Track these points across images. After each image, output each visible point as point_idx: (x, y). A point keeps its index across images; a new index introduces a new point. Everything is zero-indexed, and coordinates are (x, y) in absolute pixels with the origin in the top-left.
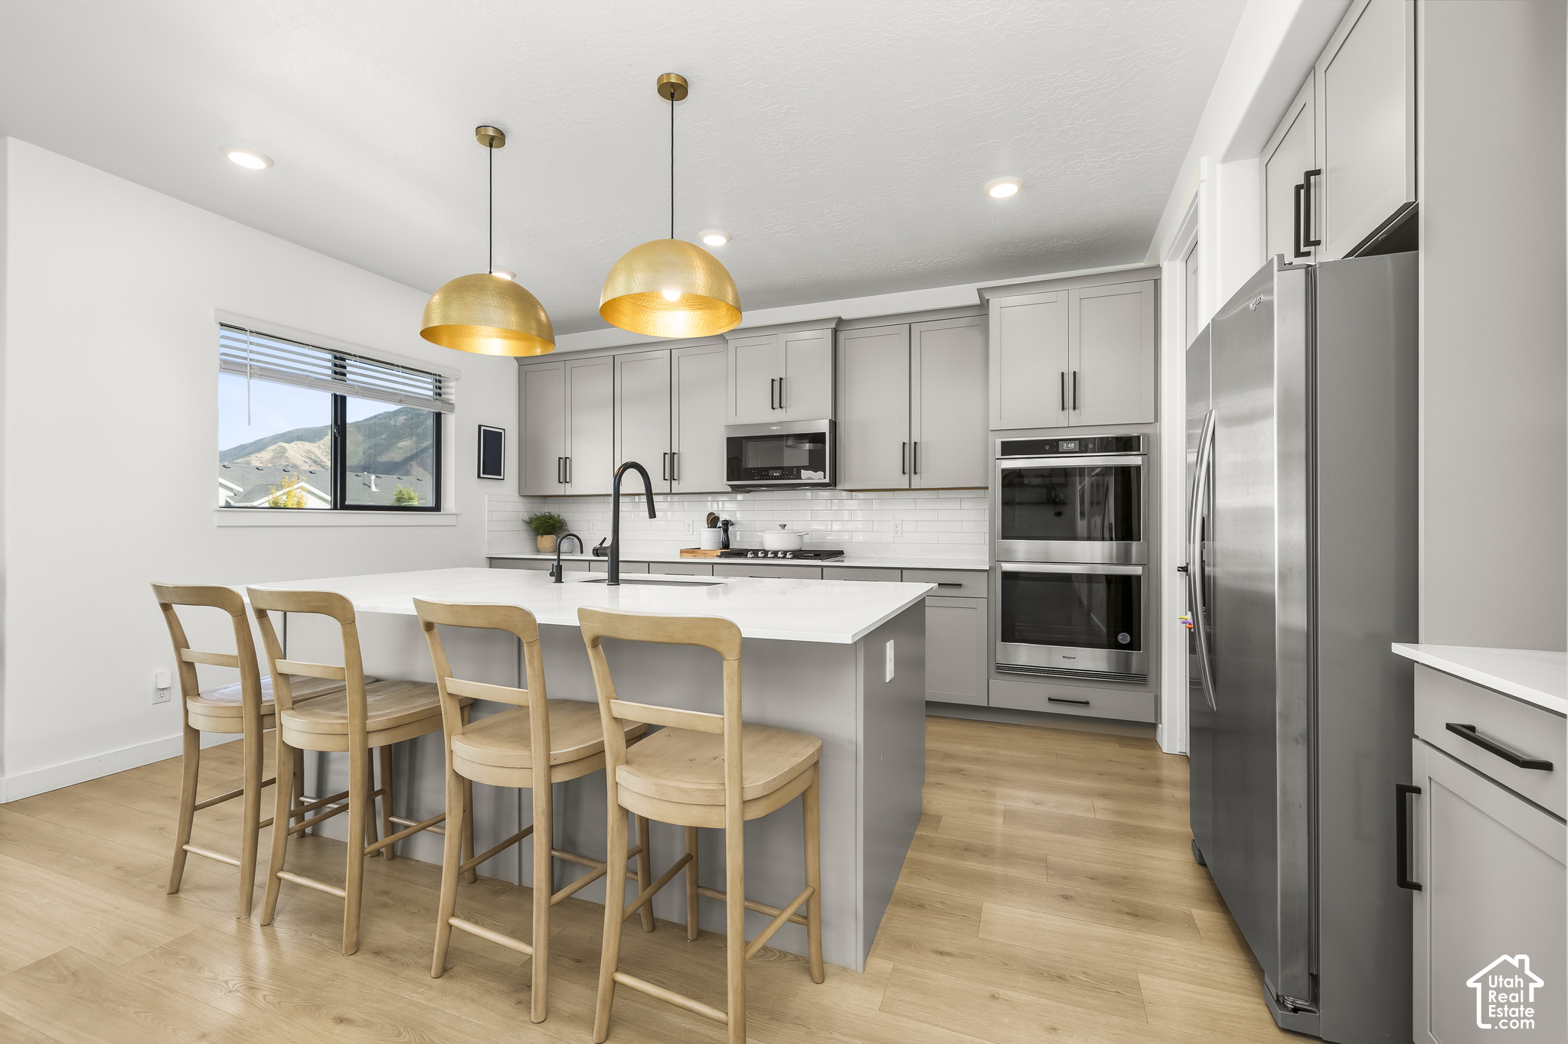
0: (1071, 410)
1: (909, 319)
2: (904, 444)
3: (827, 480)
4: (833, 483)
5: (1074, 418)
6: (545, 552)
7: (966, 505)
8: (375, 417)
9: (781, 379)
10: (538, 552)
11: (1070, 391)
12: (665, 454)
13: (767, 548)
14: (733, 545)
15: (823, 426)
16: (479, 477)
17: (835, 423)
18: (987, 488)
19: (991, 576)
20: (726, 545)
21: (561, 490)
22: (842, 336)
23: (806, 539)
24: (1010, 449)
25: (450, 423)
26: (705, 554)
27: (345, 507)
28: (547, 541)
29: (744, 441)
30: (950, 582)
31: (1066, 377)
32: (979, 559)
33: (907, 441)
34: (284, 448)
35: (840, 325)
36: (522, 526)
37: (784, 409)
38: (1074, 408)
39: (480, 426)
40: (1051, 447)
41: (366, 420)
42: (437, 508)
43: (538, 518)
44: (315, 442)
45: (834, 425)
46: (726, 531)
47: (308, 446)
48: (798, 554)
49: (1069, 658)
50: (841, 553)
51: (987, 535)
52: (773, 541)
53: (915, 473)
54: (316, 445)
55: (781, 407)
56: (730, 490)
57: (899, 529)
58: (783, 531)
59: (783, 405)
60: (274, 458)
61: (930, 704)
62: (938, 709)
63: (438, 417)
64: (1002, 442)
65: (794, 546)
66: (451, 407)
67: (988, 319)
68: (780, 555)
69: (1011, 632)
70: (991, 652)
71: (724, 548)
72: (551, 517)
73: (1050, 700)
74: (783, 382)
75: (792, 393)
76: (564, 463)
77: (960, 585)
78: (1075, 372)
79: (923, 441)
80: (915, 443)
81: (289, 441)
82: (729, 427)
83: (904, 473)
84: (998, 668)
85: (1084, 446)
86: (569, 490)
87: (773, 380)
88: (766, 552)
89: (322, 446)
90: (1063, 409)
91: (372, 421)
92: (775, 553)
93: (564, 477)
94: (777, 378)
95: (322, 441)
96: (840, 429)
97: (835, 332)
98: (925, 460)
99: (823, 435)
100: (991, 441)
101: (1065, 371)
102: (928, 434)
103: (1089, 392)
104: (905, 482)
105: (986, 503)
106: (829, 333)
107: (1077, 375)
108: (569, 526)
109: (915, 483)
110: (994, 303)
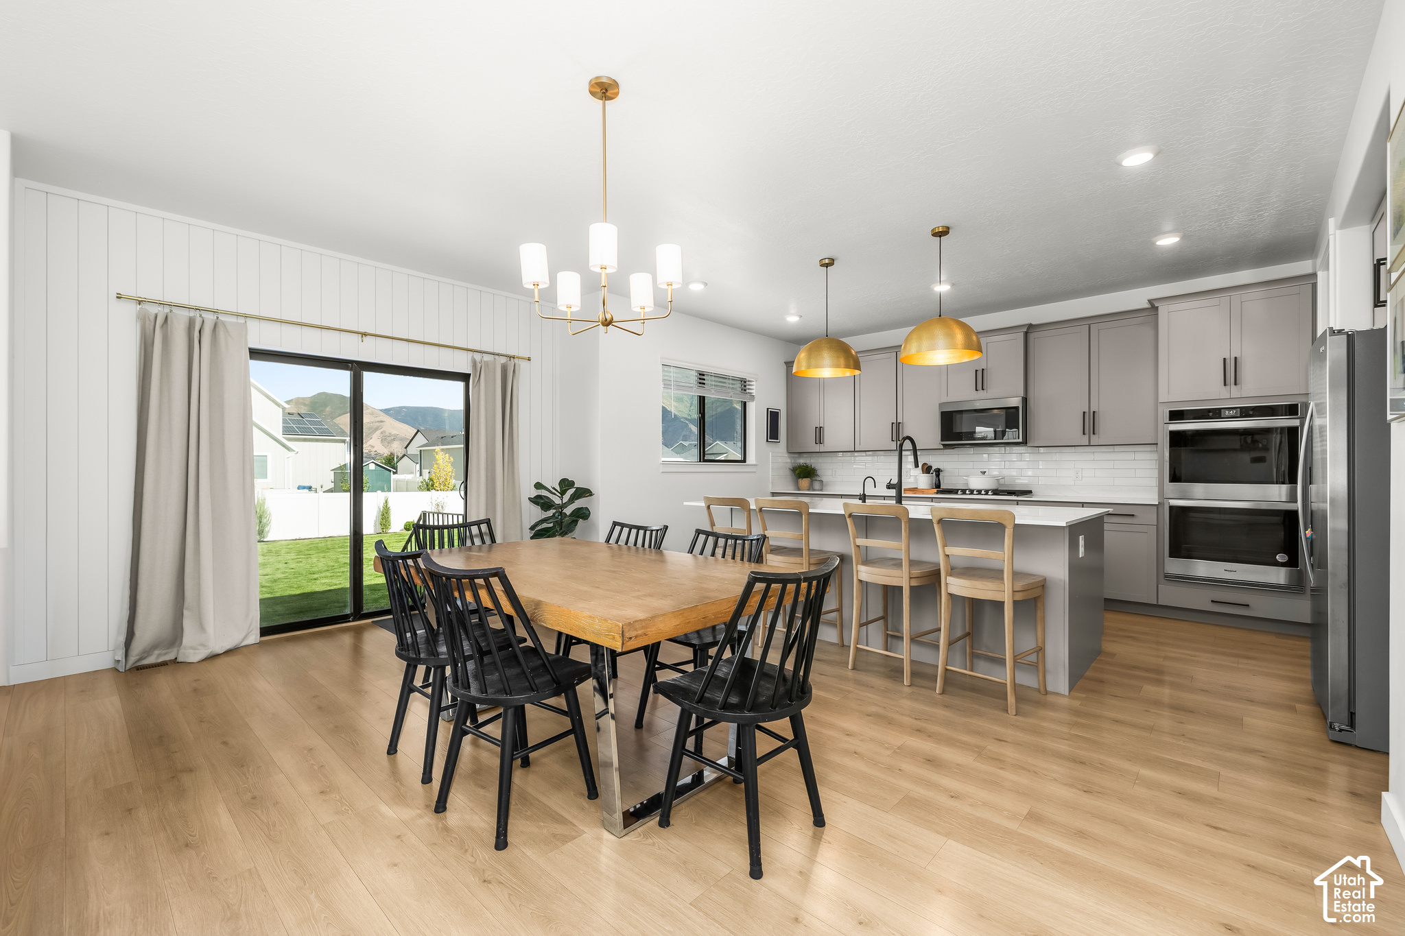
0: (1233, 386)
1: (1089, 321)
2: (1084, 413)
3: (1020, 440)
4: (1025, 443)
5: (1235, 391)
6: (804, 490)
7: (1139, 456)
9: (983, 370)
10: (799, 489)
11: (1231, 371)
12: (893, 423)
13: (972, 487)
14: (943, 486)
15: (1015, 402)
16: (767, 441)
17: (1026, 399)
18: (1157, 444)
19: (1160, 509)
20: (938, 486)
21: (817, 448)
22: (1032, 336)
23: (1002, 481)
24: (1176, 415)
25: (752, 408)
26: (922, 491)
27: (705, 461)
28: (805, 482)
29: (954, 414)
30: (1124, 513)
31: (1228, 361)
32: (1150, 497)
33: (1087, 410)
35: (1029, 330)
36: (788, 473)
37: (985, 391)
38: (1236, 384)
39: (768, 409)
40: (1216, 414)
42: (744, 461)
43: (800, 467)
45: (1025, 400)
46: (938, 476)
48: (996, 492)
49: (1231, 571)
50: (1030, 492)
51: (1157, 481)
52: (976, 482)
53: (1094, 434)
55: (983, 389)
56: (942, 447)
57: (1080, 474)
58: (983, 476)
59: (985, 387)
61: (1108, 601)
62: (1113, 604)
63: (745, 404)
64: (1170, 411)
65: (994, 487)
66: (752, 398)
67: (1157, 319)
68: (983, 492)
69: (1179, 548)
70: (1160, 564)
71: (936, 488)
72: (807, 466)
73: (1212, 601)
74: (985, 371)
75: (991, 380)
76: (819, 431)
77: (1133, 515)
78: (1236, 358)
79: (1101, 409)
80: (1094, 412)
82: (941, 405)
83: (1084, 434)
84: (1166, 576)
85: (1245, 413)
86: (822, 448)
87: (976, 371)
88: (972, 492)
90: (1225, 385)
92: (979, 492)
93: (819, 439)
94: (980, 369)
96: (1031, 403)
97: (1026, 334)
98: (1102, 424)
99: (1017, 408)
100: (1160, 409)
101: (1227, 357)
102: (1105, 405)
103: (1247, 372)
104: (1085, 440)
105: (1155, 456)
106: (1022, 335)
107: (1238, 360)
108: (819, 472)
109: (1094, 440)
110: (1163, 309)
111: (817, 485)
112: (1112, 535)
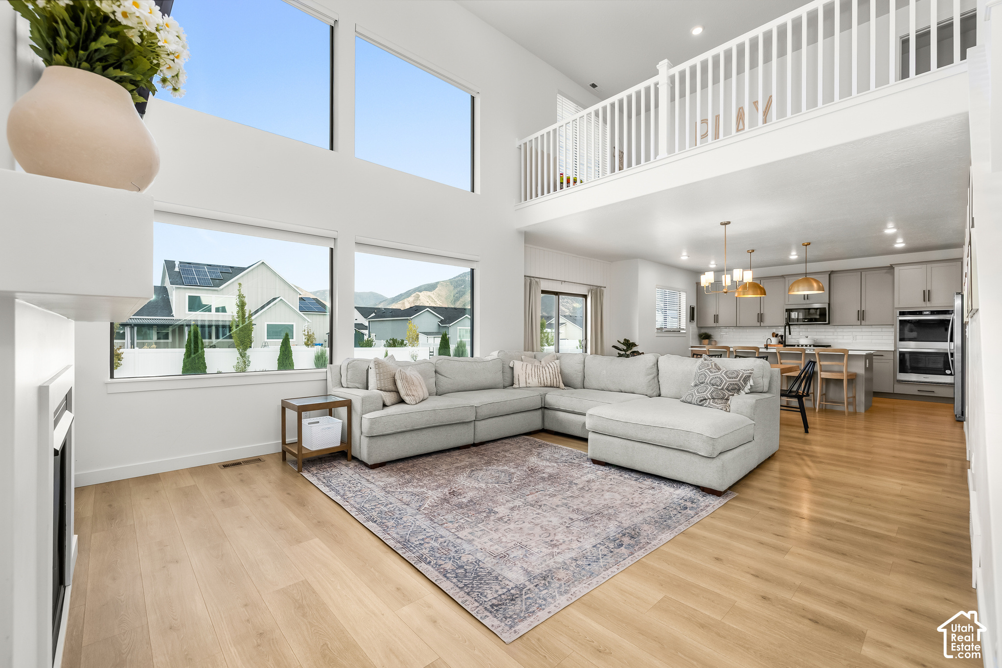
0: (928, 302)
1: (861, 270)
2: (858, 311)
3: (827, 322)
4: (829, 324)
5: (928, 304)
7: (885, 330)
8: (459, 276)
10: (702, 345)
11: (927, 296)
12: (759, 314)
13: (801, 343)
14: (787, 343)
15: (824, 305)
16: (690, 321)
18: (894, 325)
19: (895, 353)
21: (715, 325)
22: (832, 276)
23: (816, 341)
24: (902, 313)
26: (773, 345)
28: (706, 341)
29: (791, 310)
30: (880, 354)
31: (925, 291)
32: (890, 347)
33: (860, 310)
34: (418, 295)
35: (831, 273)
36: (697, 336)
37: (809, 301)
39: (690, 306)
40: (920, 313)
41: (455, 278)
43: (703, 334)
44: (432, 291)
45: (829, 304)
46: (782, 338)
47: (429, 293)
49: (926, 378)
50: (830, 346)
51: (893, 340)
52: (805, 341)
53: (863, 320)
54: (432, 293)
55: (808, 299)
57: (855, 338)
58: (808, 338)
60: (414, 300)
61: (874, 392)
62: (876, 394)
64: (900, 312)
65: (814, 343)
67: (894, 271)
69: (903, 370)
70: (895, 375)
72: (707, 334)
73: (918, 391)
76: (716, 317)
77: (884, 355)
79: (867, 309)
80: (863, 310)
81: (420, 291)
82: (786, 305)
83: (858, 320)
84: (897, 381)
85: (933, 313)
86: (717, 325)
89: (435, 293)
90: (924, 301)
91: (457, 279)
93: (716, 320)
95: (435, 291)
96: (832, 306)
97: (830, 275)
98: (867, 315)
99: (825, 309)
100: (895, 310)
101: (925, 289)
102: (868, 307)
103: (934, 296)
104: (859, 323)
105: (893, 330)
106: (828, 275)
107: (930, 291)
108: (712, 337)
109: (863, 323)
110: (897, 269)
111: (713, 343)
112: (876, 364)
